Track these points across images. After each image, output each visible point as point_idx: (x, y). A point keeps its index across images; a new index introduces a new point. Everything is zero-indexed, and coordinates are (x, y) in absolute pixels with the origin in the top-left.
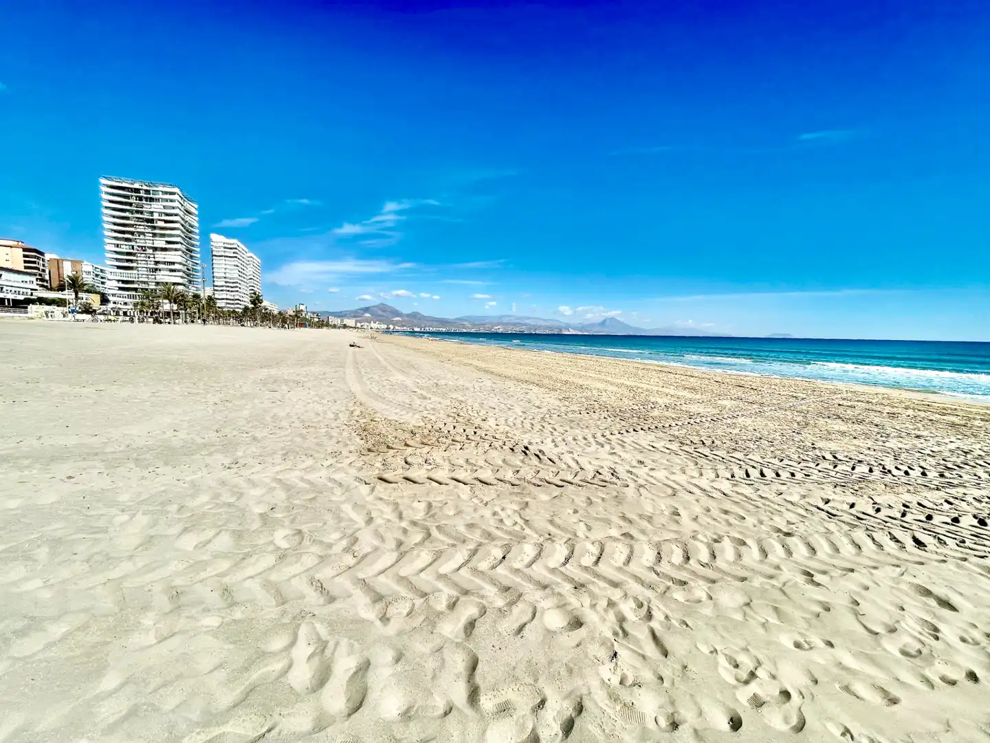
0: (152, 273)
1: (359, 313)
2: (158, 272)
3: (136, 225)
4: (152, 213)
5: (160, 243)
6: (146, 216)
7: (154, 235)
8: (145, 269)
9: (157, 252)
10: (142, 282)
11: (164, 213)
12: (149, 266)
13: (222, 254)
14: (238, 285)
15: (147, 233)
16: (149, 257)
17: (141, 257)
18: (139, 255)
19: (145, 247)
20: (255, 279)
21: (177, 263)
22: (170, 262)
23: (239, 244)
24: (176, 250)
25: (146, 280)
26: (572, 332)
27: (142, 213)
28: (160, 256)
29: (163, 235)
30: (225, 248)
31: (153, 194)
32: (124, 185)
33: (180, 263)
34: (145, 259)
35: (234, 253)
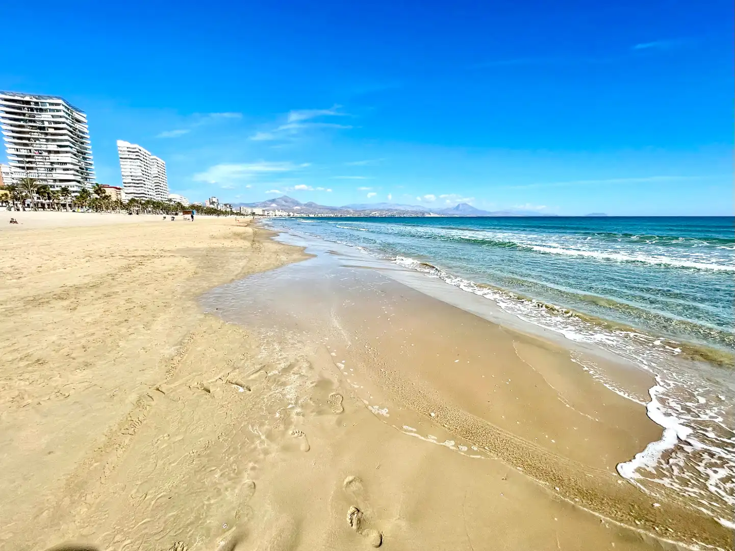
0: (49, 172)
1: (267, 204)
2: (54, 172)
3: (31, 132)
4: (43, 121)
5: (53, 147)
6: (39, 124)
7: (47, 140)
8: (44, 169)
9: (51, 155)
10: (42, 180)
11: (53, 122)
12: (46, 166)
13: (127, 156)
14: (142, 182)
15: (41, 138)
16: (45, 159)
17: (38, 159)
18: (37, 157)
19: (41, 150)
20: (161, 177)
21: (69, 163)
22: (63, 163)
23: (141, 148)
24: (67, 152)
25: (45, 178)
26: (432, 215)
27: (34, 121)
28: (54, 158)
29: (54, 140)
30: (128, 151)
31: (42, 106)
32: (16, 98)
33: (72, 164)
34: (42, 160)
35: (136, 155)
